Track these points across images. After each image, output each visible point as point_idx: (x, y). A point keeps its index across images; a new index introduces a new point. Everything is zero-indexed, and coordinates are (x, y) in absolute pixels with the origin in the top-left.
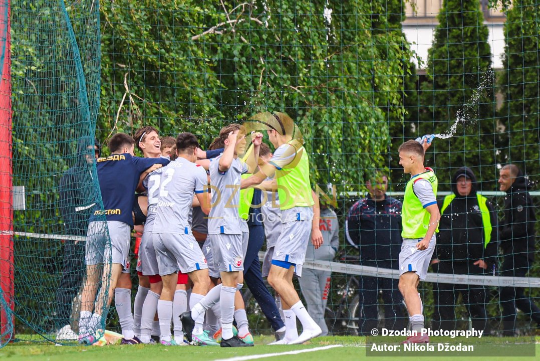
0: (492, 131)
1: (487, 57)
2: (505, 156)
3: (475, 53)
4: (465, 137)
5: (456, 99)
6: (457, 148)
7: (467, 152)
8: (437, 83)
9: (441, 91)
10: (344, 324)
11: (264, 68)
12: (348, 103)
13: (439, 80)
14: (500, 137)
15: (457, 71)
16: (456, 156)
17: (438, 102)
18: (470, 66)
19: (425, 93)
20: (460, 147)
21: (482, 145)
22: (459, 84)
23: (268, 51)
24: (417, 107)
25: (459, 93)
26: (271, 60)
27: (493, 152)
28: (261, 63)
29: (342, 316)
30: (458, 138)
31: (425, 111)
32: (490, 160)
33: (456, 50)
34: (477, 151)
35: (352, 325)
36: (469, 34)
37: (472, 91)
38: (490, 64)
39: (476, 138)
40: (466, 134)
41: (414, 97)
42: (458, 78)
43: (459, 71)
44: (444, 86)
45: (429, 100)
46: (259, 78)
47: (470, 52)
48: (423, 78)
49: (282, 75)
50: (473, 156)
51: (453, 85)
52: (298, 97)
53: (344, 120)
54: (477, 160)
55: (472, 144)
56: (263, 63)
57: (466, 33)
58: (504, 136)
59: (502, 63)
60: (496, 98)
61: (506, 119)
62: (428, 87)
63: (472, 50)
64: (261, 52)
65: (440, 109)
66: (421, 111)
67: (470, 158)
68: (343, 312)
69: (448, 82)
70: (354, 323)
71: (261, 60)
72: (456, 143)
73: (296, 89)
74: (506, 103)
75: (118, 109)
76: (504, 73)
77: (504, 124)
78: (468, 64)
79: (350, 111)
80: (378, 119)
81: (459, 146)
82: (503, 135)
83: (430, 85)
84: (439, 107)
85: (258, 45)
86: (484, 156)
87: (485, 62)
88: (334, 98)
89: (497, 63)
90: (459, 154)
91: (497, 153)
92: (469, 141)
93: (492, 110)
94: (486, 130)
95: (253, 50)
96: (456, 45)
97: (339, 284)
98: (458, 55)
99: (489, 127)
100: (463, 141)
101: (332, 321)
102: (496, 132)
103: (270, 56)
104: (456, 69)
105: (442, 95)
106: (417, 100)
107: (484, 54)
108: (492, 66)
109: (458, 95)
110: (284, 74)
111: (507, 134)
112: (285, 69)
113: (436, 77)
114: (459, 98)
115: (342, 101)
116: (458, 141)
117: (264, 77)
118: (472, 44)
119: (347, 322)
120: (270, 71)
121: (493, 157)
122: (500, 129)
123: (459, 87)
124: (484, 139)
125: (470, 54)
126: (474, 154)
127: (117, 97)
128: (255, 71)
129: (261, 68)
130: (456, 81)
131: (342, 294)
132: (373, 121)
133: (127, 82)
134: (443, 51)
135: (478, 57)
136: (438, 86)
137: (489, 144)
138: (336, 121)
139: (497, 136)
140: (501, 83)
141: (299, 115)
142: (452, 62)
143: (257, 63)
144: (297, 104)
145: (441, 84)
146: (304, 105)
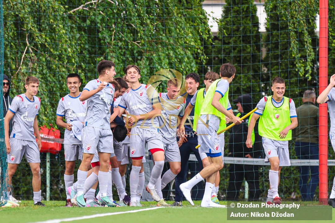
0: (259, 71)
1: (256, 24)
2: (267, 87)
3: (249, 22)
4: (242, 75)
5: (236, 51)
6: (237, 82)
7: (243, 85)
8: (224, 41)
9: (227, 46)
11: (115, 31)
12: (169, 50)
13: (225, 39)
14: (264, 75)
15: (237, 33)
16: (236, 87)
17: (225, 53)
18: (246, 30)
19: (217, 47)
20: (239, 81)
21: (253, 80)
22: (238, 41)
23: (117, 20)
24: (212, 56)
25: (239, 47)
26: (120, 25)
27: (259, 85)
28: (113, 28)
30: (237, 76)
31: (217, 59)
32: (258, 90)
33: (236, 20)
34: (250, 84)
35: (170, 194)
36: (245, 10)
37: (246, 46)
38: (258, 29)
39: (249, 76)
40: (243, 73)
41: (210, 50)
42: (237, 38)
43: (238, 33)
44: (229, 43)
45: (219, 52)
47: (246, 21)
48: (216, 38)
50: (247, 87)
51: (234, 42)
52: (137, 48)
54: (249, 90)
55: (246, 80)
56: (114, 27)
57: (243, 9)
58: (267, 74)
59: (265, 29)
60: (262, 51)
61: (268, 64)
62: (218, 43)
64: (113, 20)
65: (226, 58)
66: (214, 58)
67: (245, 89)
69: (231, 41)
70: (172, 193)
71: (113, 25)
72: (236, 79)
73: (136, 43)
74: (268, 54)
75: (22, 56)
76: (266, 34)
77: (267, 67)
78: (244, 29)
79: (171, 54)
80: (188, 58)
82: (265, 74)
83: (220, 42)
84: (225, 56)
85: (111, 17)
86: (254, 87)
87: (255, 28)
88: (160, 47)
89: (262, 29)
90: (238, 86)
91: (263, 85)
92: (244, 78)
93: (259, 58)
94: (255, 71)
95: (108, 19)
96: (236, 17)
98: (238, 23)
99: (257, 69)
100: (241, 78)
102: (262, 72)
103: (119, 23)
104: (236, 32)
105: (227, 49)
106: (212, 52)
107: (254, 23)
108: (260, 30)
109: (237, 49)
111: (268, 73)
112: (129, 31)
113: (223, 37)
114: (238, 50)
115: (166, 48)
116: (238, 78)
117: (115, 37)
118: (247, 17)
120: (119, 33)
121: (260, 88)
122: (264, 70)
123: (238, 43)
124: (254, 77)
125: (245, 23)
126: (248, 86)
127: (21, 49)
128: (110, 32)
129: (113, 30)
130: (236, 39)
132: (186, 59)
133: (28, 40)
134: (228, 20)
135: (251, 25)
136: (225, 43)
137: (257, 80)
139: (262, 74)
140: (265, 41)
141: (138, 59)
142: (234, 27)
143: (111, 28)
144: (137, 52)
145: (227, 42)
146: (140, 53)
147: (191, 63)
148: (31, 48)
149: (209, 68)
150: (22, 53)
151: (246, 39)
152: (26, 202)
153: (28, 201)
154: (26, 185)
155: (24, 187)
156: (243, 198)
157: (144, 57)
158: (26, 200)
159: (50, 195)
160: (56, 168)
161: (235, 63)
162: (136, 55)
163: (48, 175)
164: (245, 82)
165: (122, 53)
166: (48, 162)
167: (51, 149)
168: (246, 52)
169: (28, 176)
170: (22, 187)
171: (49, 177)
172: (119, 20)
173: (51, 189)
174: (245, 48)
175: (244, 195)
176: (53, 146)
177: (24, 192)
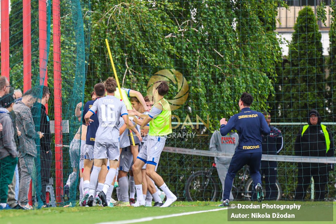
0: (323, 89)
2: (330, 103)
3: (314, 47)
4: (309, 93)
6: (304, 99)
7: (310, 101)
8: (293, 64)
9: (296, 68)
10: (243, 194)
13: (294, 62)
15: (304, 57)
16: (304, 103)
17: (294, 74)
18: (312, 54)
19: (287, 69)
21: (317, 97)
22: (306, 64)
23: (201, 46)
24: (282, 77)
25: (307, 68)
27: (324, 101)
28: (198, 53)
29: (241, 190)
30: (305, 93)
31: (287, 79)
32: (322, 105)
33: (304, 45)
34: (315, 100)
35: (247, 195)
36: (311, 37)
37: (312, 68)
39: (314, 93)
40: (309, 91)
41: (281, 71)
42: (305, 61)
43: (306, 57)
44: (297, 65)
45: (289, 73)
46: (197, 61)
48: (286, 61)
49: (209, 59)
50: (313, 103)
51: (303, 64)
52: (219, 71)
54: (314, 105)
55: (313, 97)
57: (309, 36)
59: (328, 53)
60: (325, 71)
61: (331, 83)
63: (312, 45)
64: (198, 47)
65: (296, 78)
66: (285, 79)
67: (311, 104)
68: (242, 188)
69: (299, 63)
70: (248, 194)
71: (198, 51)
73: (217, 67)
74: (331, 74)
75: (123, 78)
76: (329, 58)
77: (330, 86)
78: (310, 53)
79: (248, 78)
81: (305, 98)
82: (329, 92)
83: (289, 65)
84: (294, 77)
85: (196, 43)
86: (318, 103)
87: (319, 52)
88: (239, 71)
89: (326, 53)
91: (326, 102)
92: (311, 95)
93: (323, 78)
94: (319, 89)
95: (193, 46)
96: (304, 43)
97: (240, 173)
98: (305, 48)
99: (321, 87)
100: (307, 95)
101: (236, 193)
102: (325, 90)
103: (203, 49)
105: (296, 70)
107: (319, 48)
108: (323, 54)
109: (306, 70)
110: (211, 59)
111: (331, 91)
112: (211, 56)
113: (292, 60)
116: (305, 95)
117: (199, 61)
118: (313, 42)
119: (244, 193)
120: (203, 58)
121: (324, 104)
122: (328, 88)
124: (318, 94)
125: (311, 48)
126: (314, 102)
127: (122, 71)
128: (194, 57)
129: (198, 55)
131: (241, 178)
132: (262, 81)
133: (127, 63)
134: (297, 45)
135: (316, 49)
137: (321, 96)
139: (326, 92)
140: (328, 63)
141: (218, 81)
142: (302, 52)
143: (196, 53)
144: (218, 74)
145: (295, 64)
148: (131, 70)
149: (280, 87)
150: (123, 74)
151: (312, 62)
156: (310, 198)
161: (303, 82)
162: (218, 76)
164: (311, 99)
168: (312, 73)
172: (203, 47)
174: (312, 70)
175: (311, 196)
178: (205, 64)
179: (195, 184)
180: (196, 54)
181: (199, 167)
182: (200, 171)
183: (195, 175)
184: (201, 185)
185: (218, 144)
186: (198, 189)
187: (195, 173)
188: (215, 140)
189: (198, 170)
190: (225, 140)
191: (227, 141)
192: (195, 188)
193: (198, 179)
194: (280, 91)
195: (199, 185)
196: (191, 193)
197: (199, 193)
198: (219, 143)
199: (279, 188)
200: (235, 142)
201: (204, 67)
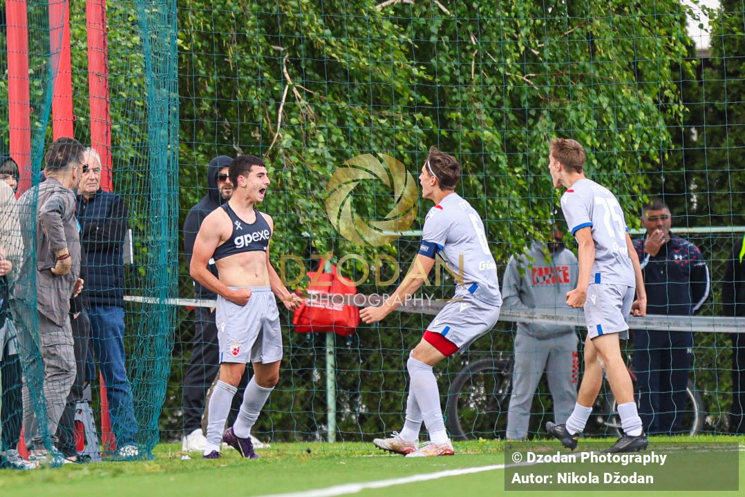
9: (733, 81)
10: (600, 420)
11: (476, 52)
12: (602, 94)
13: (727, 64)
17: (730, 96)
19: (709, 83)
23: (482, 25)
24: (700, 105)
26: (487, 38)
28: (472, 44)
31: (711, 109)
35: (611, 421)
41: (694, 90)
44: (737, 73)
45: (716, 94)
46: (470, 66)
48: (706, 62)
49: (503, 59)
52: (528, 90)
53: (598, 118)
56: (474, 43)
62: (713, 75)
64: (471, 28)
65: (732, 107)
66: (706, 109)
69: (742, 67)
70: (615, 420)
71: (472, 38)
73: (525, 79)
79: (605, 105)
80: (648, 112)
83: (716, 72)
84: (731, 104)
85: (467, 18)
88: (581, 88)
95: (459, 25)
103: (486, 32)
105: (733, 86)
106: (699, 94)
110: (506, 58)
113: (723, 61)
115: (593, 91)
117: (477, 65)
119: (605, 418)
120: (485, 55)
128: (463, 55)
129: (472, 50)
132: (642, 116)
133: (288, 70)
136: (728, 74)
138: (587, 121)
141: (530, 116)
143: (466, 43)
144: (527, 99)
145: (731, 70)
146: (536, 102)
147: (654, 124)
149: (694, 131)
152: (281, 446)
153: (286, 444)
154: (281, 407)
155: (275, 413)
157: (545, 112)
158: (283, 442)
159: (336, 429)
160: (348, 366)
162: (527, 105)
163: (330, 384)
165: (494, 103)
166: (330, 353)
167: (337, 323)
169: (284, 387)
170: (271, 413)
171: (333, 388)
172: (486, 26)
173: (338, 416)
176: (340, 318)
177: (276, 423)
178: (492, 71)
179: (472, 395)
180: (468, 47)
181: (482, 348)
182: (486, 360)
183: (473, 369)
184: (488, 397)
185: (523, 288)
186: (480, 407)
187: (472, 364)
188: (516, 278)
189: (479, 358)
190: (541, 274)
191: (547, 277)
192: (472, 406)
193: (480, 381)
194: (694, 144)
195: (484, 398)
196: (462, 419)
197: (485, 419)
198: (526, 284)
199: (698, 401)
200: (568, 278)
201: (489, 80)
